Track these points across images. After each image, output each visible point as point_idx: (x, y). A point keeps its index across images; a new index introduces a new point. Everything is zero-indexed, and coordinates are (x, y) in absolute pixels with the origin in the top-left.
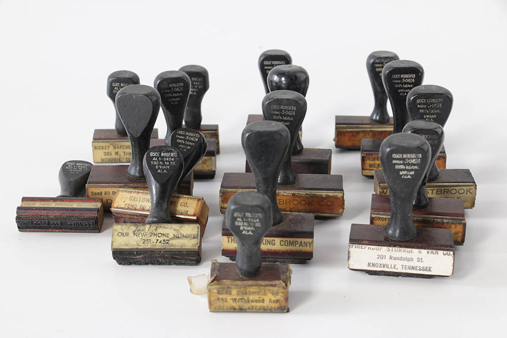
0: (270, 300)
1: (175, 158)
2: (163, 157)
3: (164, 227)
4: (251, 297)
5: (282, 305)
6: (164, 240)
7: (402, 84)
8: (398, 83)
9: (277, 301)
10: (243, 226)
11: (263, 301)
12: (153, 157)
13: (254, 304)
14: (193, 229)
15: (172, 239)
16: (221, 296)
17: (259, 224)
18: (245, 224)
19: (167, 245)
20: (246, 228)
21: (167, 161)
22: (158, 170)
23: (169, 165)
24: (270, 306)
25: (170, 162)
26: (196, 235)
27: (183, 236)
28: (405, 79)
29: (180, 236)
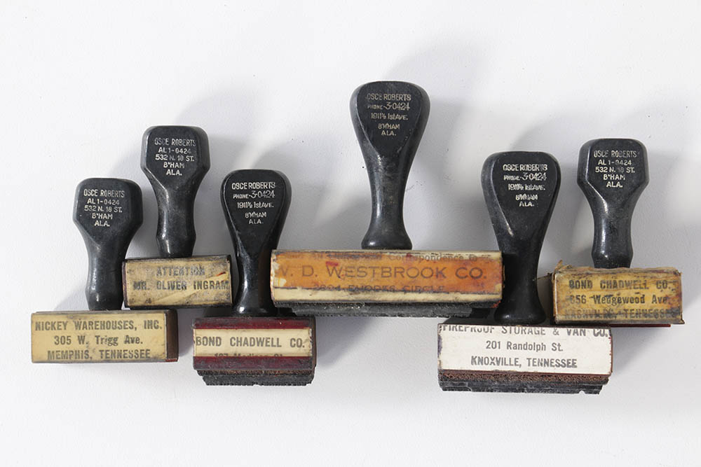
0: (654, 296)
4: (625, 293)
5: (674, 306)
9: (666, 299)
10: (608, 173)
11: (643, 300)
13: (628, 306)
16: (575, 292)
17: (632, 168)
18: (611, 170)
20: (612, 177)
24: (654, 309)
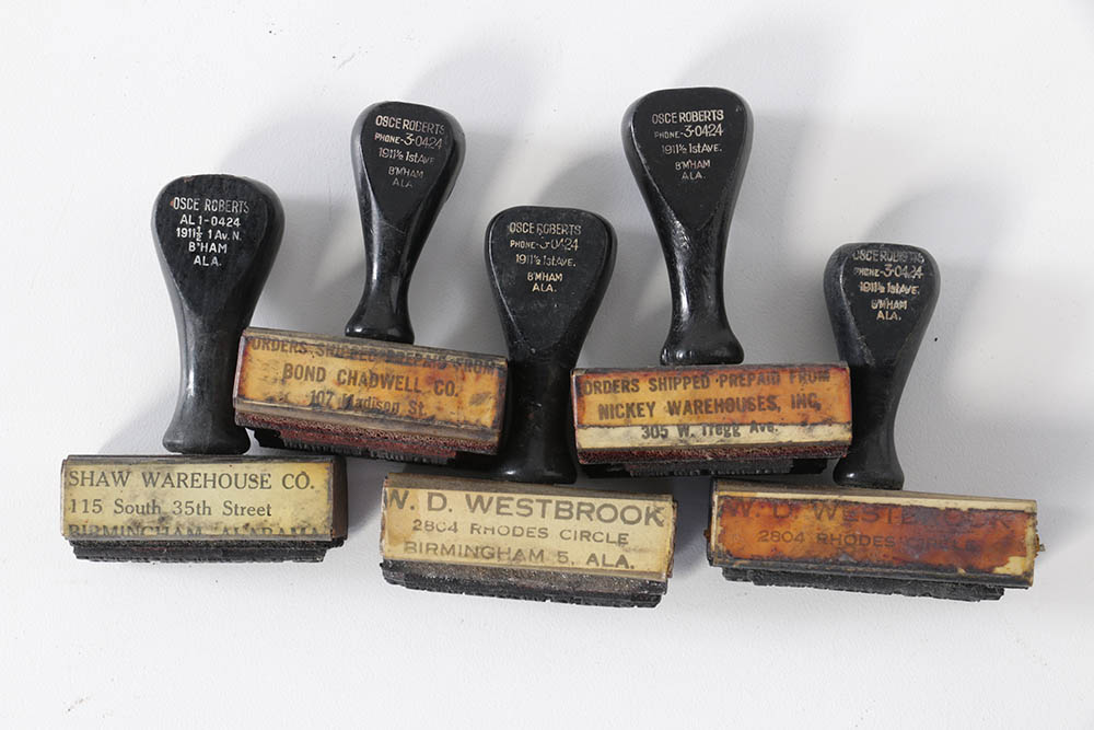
7: (685, 142)
8: (672, 141)
28: (694, 125)
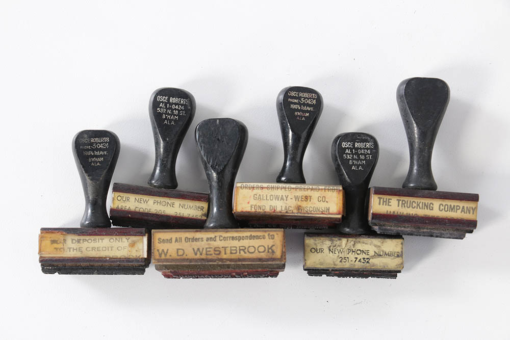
1: (371, 149)
2: (357, 149)
3: (363, 243)
6: (364, 258)
12: (345, 149)
14: (396, 246)
15: (373, 257)
19: (368, 264)
21: (361, 154)
22: (352, 166)
23: (365, 159)
25: (365, 155)
26: (400, 253)
27: (385, 253)
29: (381, 254)
